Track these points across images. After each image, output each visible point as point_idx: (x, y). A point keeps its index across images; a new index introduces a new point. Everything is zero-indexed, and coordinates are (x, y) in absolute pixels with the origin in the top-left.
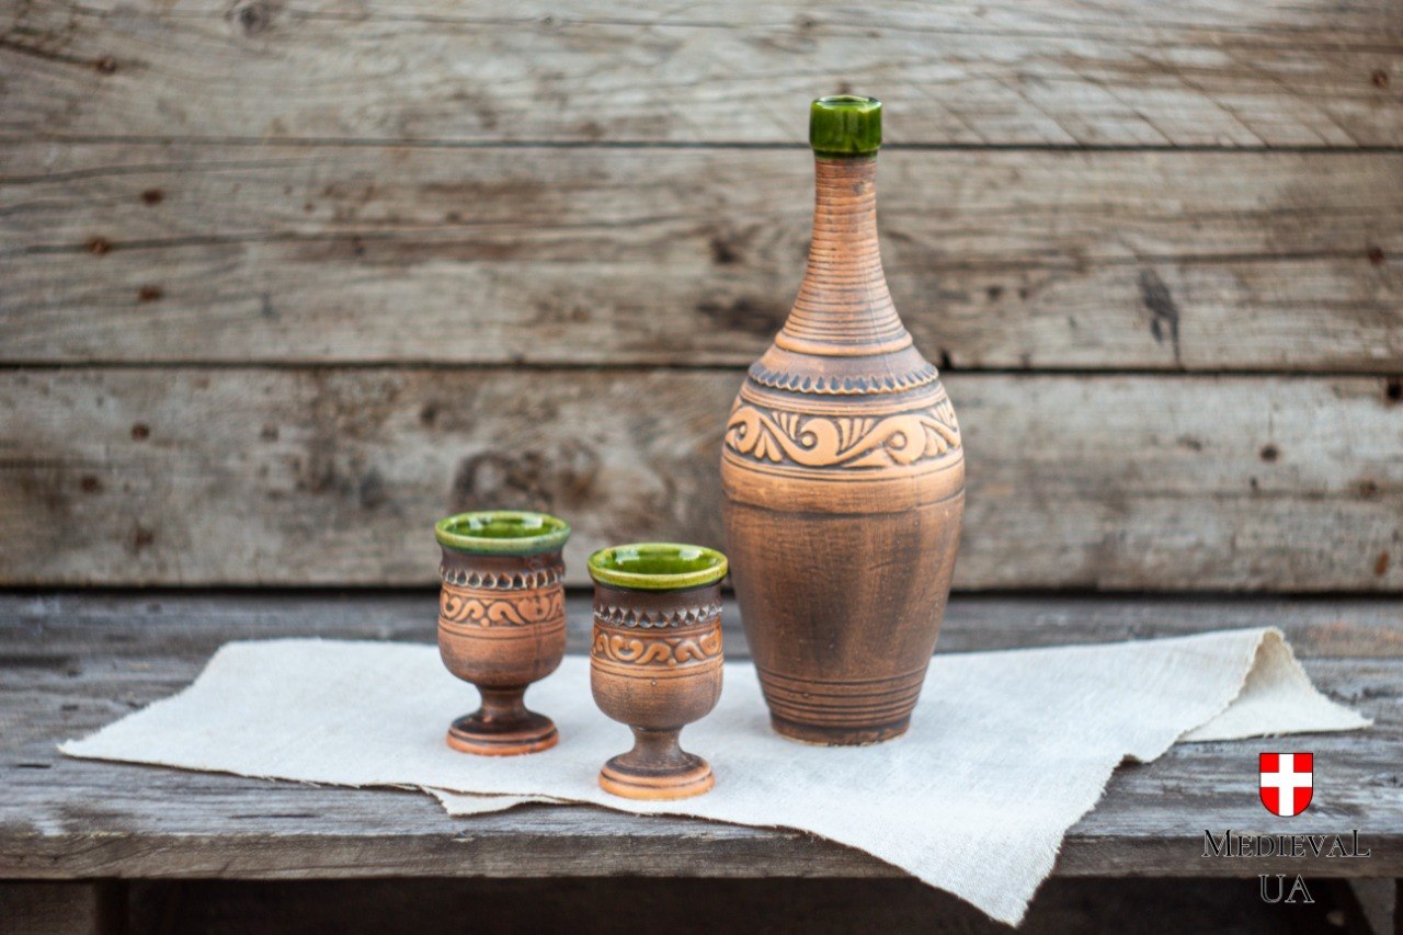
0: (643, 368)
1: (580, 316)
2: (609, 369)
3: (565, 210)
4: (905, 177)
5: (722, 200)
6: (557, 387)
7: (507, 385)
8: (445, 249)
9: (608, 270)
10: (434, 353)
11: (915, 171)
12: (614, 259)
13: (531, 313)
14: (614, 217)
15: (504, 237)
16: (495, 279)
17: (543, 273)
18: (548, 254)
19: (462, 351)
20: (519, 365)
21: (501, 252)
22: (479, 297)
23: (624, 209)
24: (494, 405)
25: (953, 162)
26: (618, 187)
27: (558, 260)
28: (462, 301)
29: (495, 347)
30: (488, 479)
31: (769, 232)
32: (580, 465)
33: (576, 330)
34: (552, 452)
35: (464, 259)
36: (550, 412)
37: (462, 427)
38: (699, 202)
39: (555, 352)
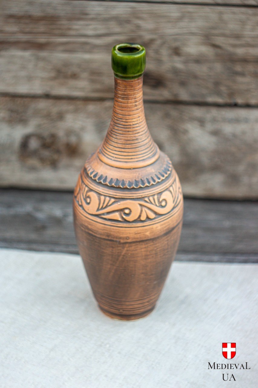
0: (101, 100)
1: (74, 76)
2: (87, 100)
3: (69, 29)
4: (221, 20)
5: (138, 27)
6: (64, 106)
7: (43, 104)
8: (16, 44)
9: (87, 56)
10: (11, 89)
11: (226, 17)
12: (90, 52)
13: (53, 74)
14: (90, 33)
15: (42, 39)
16: (38, 59)
17: (59, 56)
18: (61, 48)
19: (23, 89)
20: (47, 96)
21: (41, 46)
22: (31, 66)
23: (95, 29)
24: (37, 113)
25: (243, 13)
26: (93, 19)
27: (66, 51)
28: (23, 67)
29: (37, 88)
30: (34, 144)
31: (158, 42)
32: (73, 140)
33: (73, 83)
34: (61, 134)
35: (25, 49)
36: (61, 116)
37: (23, 121)
38: (129, 27)
39: (63, 91)
